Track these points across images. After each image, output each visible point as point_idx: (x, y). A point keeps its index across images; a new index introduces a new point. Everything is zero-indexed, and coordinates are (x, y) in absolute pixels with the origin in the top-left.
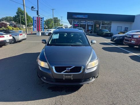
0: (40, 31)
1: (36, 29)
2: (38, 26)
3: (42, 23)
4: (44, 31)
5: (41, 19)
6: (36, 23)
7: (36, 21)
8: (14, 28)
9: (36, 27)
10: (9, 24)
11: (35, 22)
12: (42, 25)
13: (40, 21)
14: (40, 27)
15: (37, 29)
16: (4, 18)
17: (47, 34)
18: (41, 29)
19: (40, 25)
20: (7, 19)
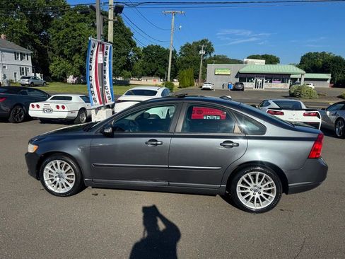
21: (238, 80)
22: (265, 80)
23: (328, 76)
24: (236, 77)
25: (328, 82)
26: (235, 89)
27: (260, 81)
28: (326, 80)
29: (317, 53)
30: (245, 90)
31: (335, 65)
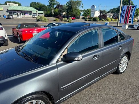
0: (128, 23)
1: (123, 21)
2: (126, 17)
3: (132, 14)
4: (132, 23)
5: (132, 8)
6: (125, 13)
7: (126, 11)
8: (113, 19)
9: (124, 18)
10: (112, 15)
11: (123, 12)
12: (132, 16)
13: (131, 11)
14: (129, 18)
15: (125, 20)
16: (112, 10)
17: (136, 27)
18: (129, 21)
19: (130, 16)
20: (114, 10)
21: (8, 13)
22: (21, 14)
23: (42, 12)
24: (7, 12)
25: (43, 14)
26: (8, 18)
27: (19, 14)
28: (42, 14)
29: (36, 3)
30: (14, 18)
31: (43, 8)
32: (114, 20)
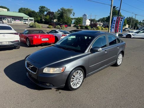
0: (118, 32)
1: (113, 30)
2: (116, 27)
3: (121, 24)
4: (122, 32)
5: (121, 19)
6: (115, 23)
7: (116, 21)
9: (114, 28)
10: (102, 24)
11: (113, 22)
12: (121, 26)
13: (120, 21)
14: (119, 28)
17: (124, 36)
18: (119, 30)
19: (119, 26)
20: (104, 19)
22: (12, 19)
23: (33, 18)
27: (9, 19)
28: (33, 20)
29: (25, 8)
31: (33, 14)
32: (104, 29)
